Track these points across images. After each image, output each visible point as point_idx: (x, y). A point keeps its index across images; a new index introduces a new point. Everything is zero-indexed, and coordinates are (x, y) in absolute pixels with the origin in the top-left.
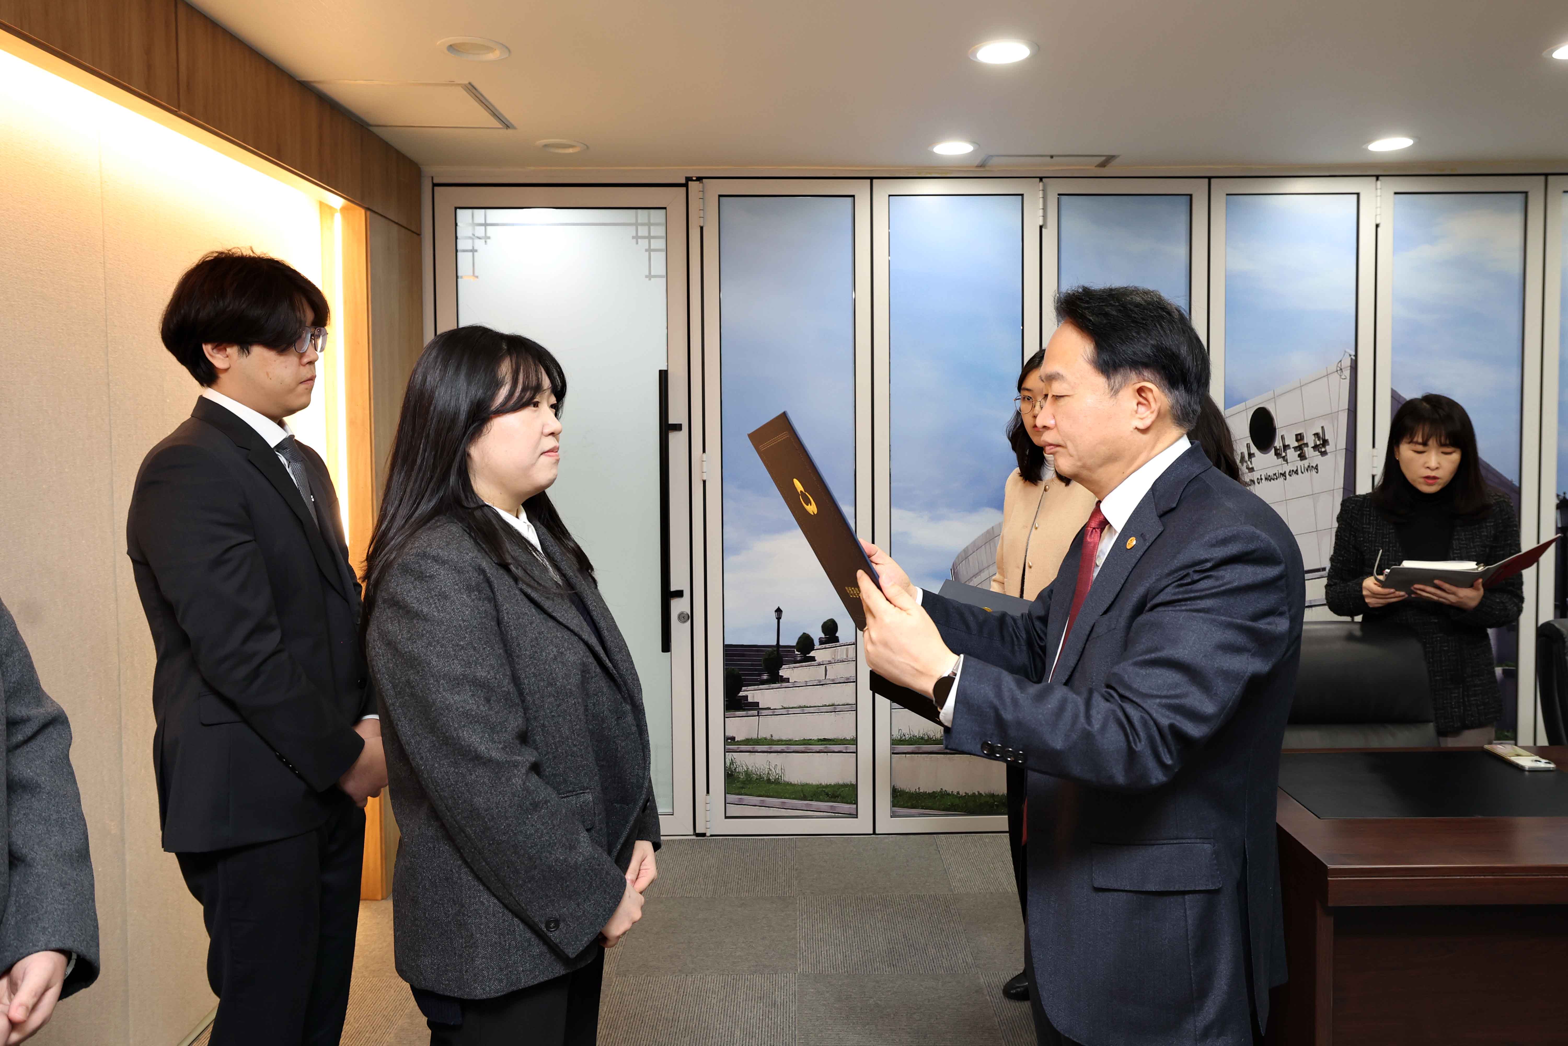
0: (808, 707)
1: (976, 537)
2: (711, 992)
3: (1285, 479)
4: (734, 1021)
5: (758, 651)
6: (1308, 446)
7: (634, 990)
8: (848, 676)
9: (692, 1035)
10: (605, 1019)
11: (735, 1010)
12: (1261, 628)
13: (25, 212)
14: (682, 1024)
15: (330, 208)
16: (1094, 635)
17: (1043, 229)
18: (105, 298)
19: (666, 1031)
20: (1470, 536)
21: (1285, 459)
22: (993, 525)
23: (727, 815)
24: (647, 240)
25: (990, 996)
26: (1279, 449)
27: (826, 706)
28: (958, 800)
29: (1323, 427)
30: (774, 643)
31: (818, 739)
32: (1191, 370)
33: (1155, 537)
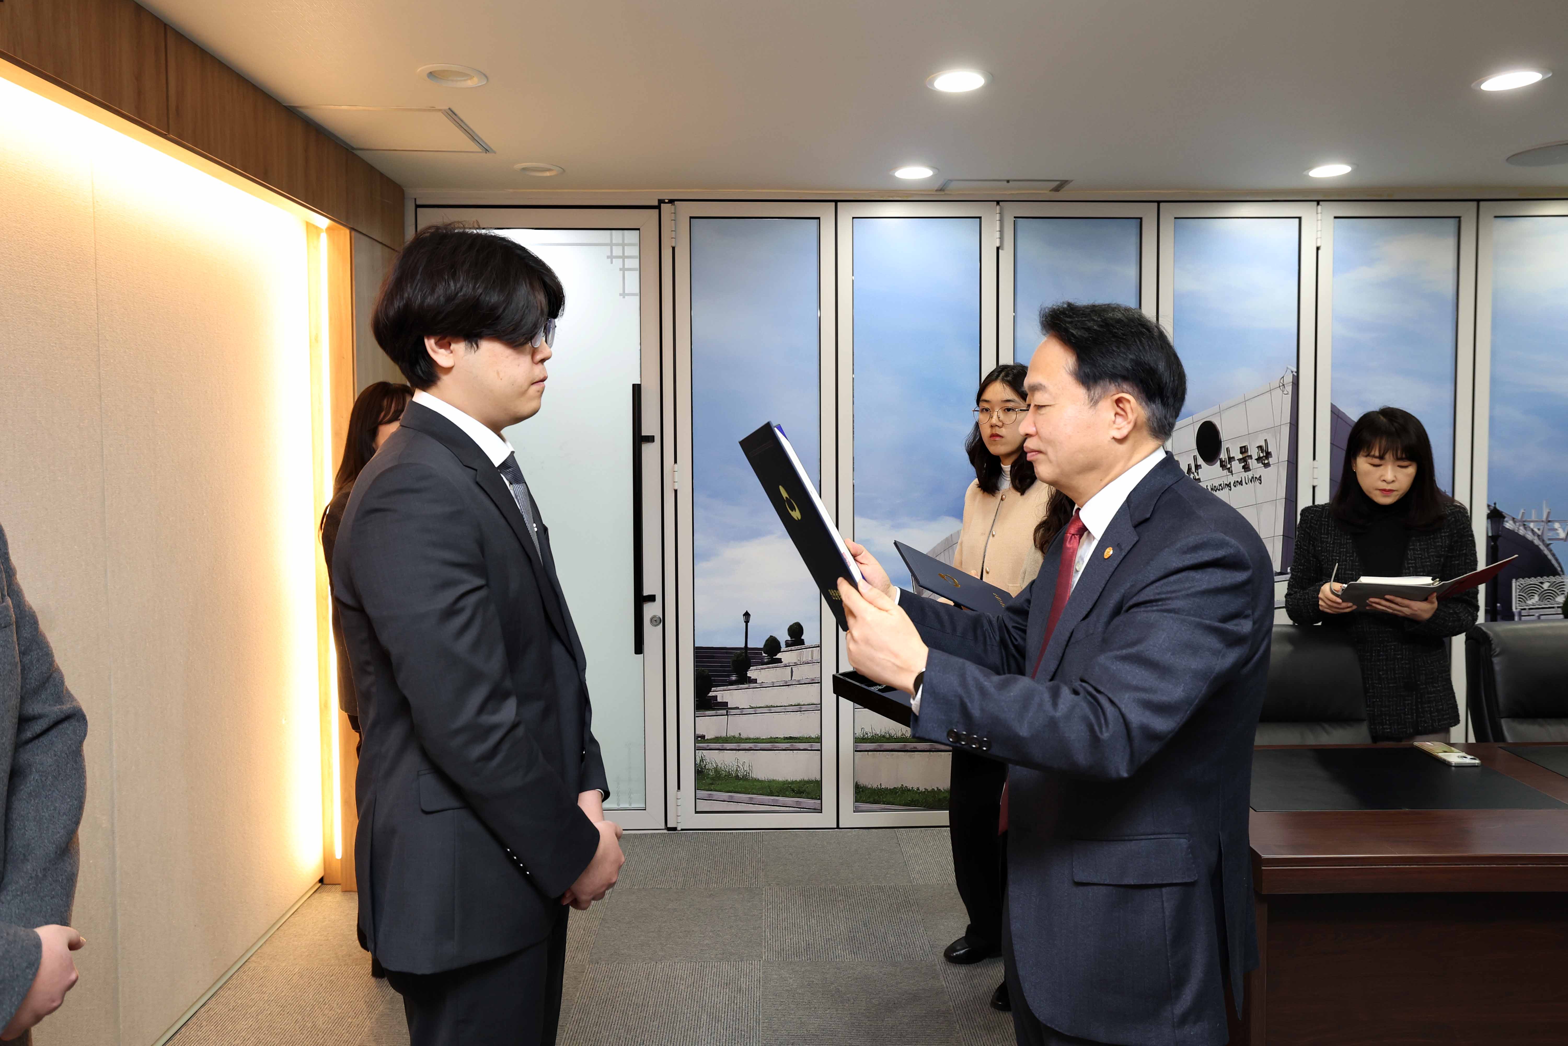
0: (775, 707)
1: (935, 545)
2: (679, 978)
3: (1230, 490)
4: (701, 1007)
5: (727, 653)
6: (1252, 459)
7: (606, 977)
8: (813, 677)
9: (661, 1020)
11: (702, 995)
12: (1228, 629)
13: (20, 230)
14: (651, 1009)
15: (317, 228)
16: (1073, 640)
17: (1000, 250)
18: (98, 314)
19: (636, 1015)
20: (1426, 546)
21: (1230, 470)
22: (952, 532)
23: (697, 810)
24: (622, 259)
25: (945, 981)
26: (1224, 461)
27: (792, 705)
28: (917, 795)
29: (1266, 440)
30: (743, 646)
31: (784, 737)
32: (1168, 384)
33: (1130, 547)
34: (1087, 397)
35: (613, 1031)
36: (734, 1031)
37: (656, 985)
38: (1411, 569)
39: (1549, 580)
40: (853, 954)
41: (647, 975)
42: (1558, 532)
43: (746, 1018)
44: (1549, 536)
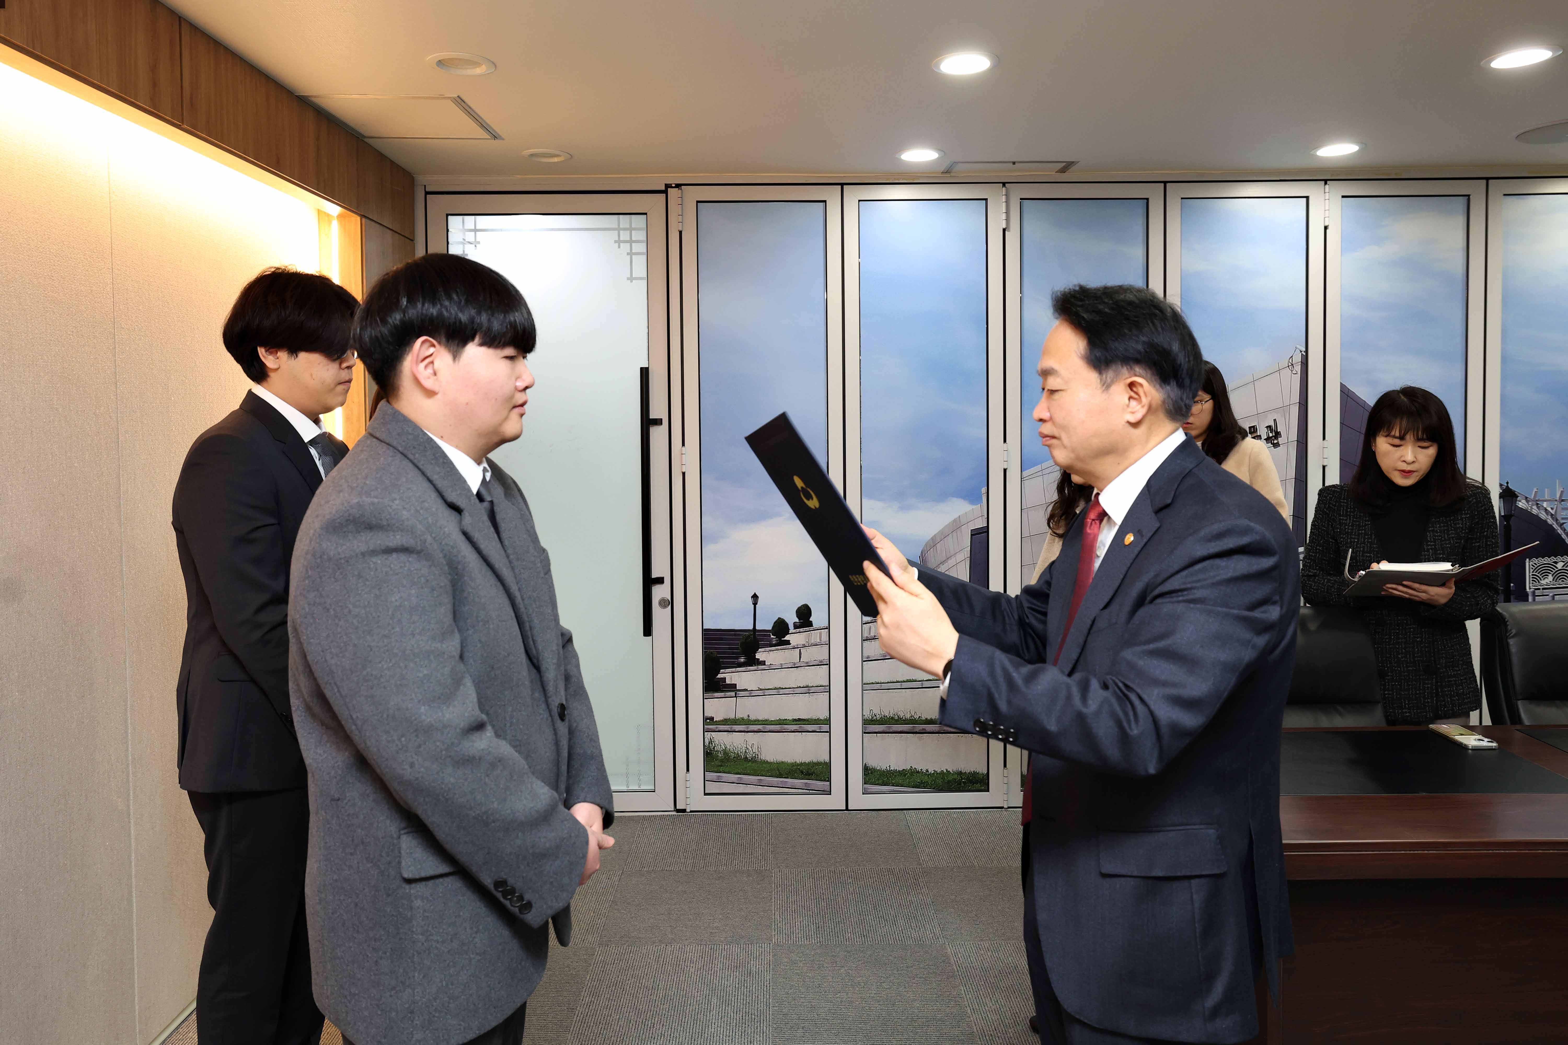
0: (783, 689)
2: (689, 961)
4: (710, 990)
5: (735, 635)
7: (616, 960)
8: (821, 658)
9: (671, 1003)
10: (588, 987)
11: (712, 978)
12: (1256, 618)
13: (38, 221)
14: (662, 992)
15: (328, 215)
16: (1094, 628)
17: (1006, 232)
18: (113, 302)
19: (646, 998)
20: (1446, 528)
23: (706, 792)
24: (629, 244)
25: (956, 965)
27: (800, 687)
28: (926, 777)
29: (1275, 420)
30: (751, 627)
31: (793, 719)
32: (1183, 365)
33: (1152, 534)
34: (1099, 381)
35: (623, 1014)
36: (744, 1015)
37: (666, 968)
38: (1431, 551)
39: (1563, 559)
40: (863, 938)
41: (657, 958)
43: (756, 1002)
44: (1562, 515)
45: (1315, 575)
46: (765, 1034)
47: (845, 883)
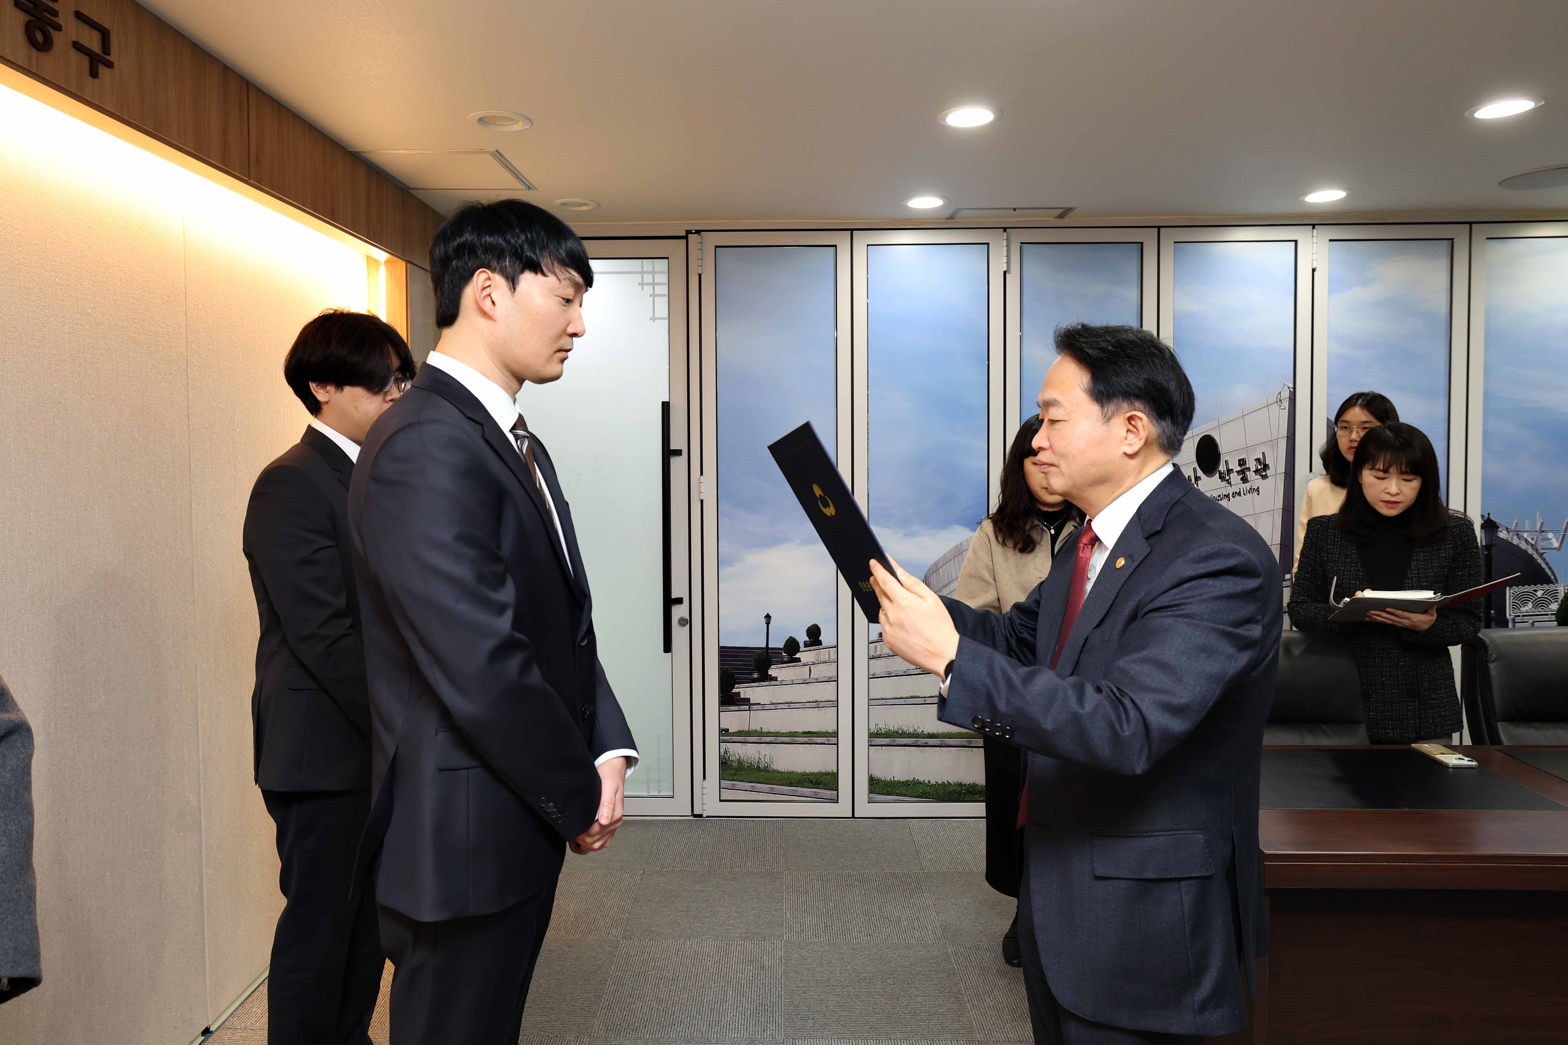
0: (794, 703)
2: (707, 955)
3: (1229, 500)
4: (726, 982)
5: (749, 652)
6: (1250, 471)
7: (639, 952)
8: (830, 675)
9: (690, 993)
10: (613, 977)
11: (728, 972)
12: (1240, 634)
13: (122, 269)
14: (681, 983)
15: (376, 261)
16: (1087, 646)
17: (1007, 275)
18: (187, 342)
19: (667, 988)
20: (1429, 557)
21: (1229, 482)
22: (961, 540)
23: (721, 799)
24: (652, 286)
25: (956, 964)
26: (1223, 473)
27: (810, 702)
28: (928, 788)
29: (1263, 453)
30: (764, 646)
31: (803, 732)
32: (1178, 404)
33: (1143, 558)
34: (1100, 414)
35: (646, 1002)
36: (758, 1005)
37: (685, 961)
38: (1414, 579)
39: (1543, 587)
40: (869, 936)
41: (677, 951)
42: (1551, 541)
43: (769, 994)
44: (1542, 545)
45: (1303, 602)
46: (777, 1024)
47: (852, 886)
